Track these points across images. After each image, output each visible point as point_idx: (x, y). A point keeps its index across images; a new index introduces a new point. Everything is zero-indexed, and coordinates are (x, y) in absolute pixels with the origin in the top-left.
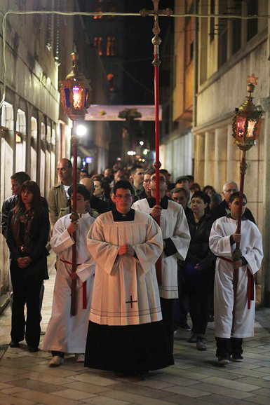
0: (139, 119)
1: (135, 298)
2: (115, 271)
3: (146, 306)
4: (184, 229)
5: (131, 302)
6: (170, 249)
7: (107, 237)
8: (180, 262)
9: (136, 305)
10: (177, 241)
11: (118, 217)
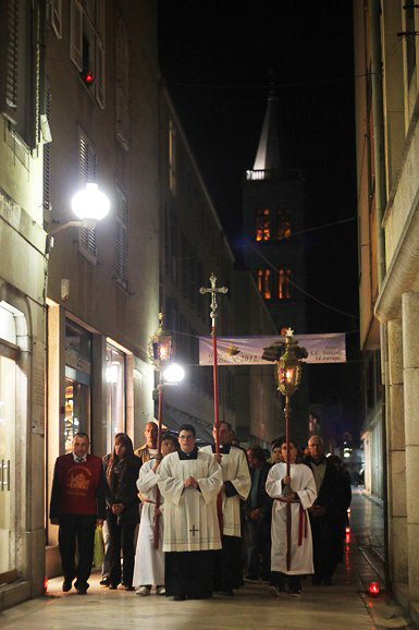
0: (304, 360)
1: (197, 527)
2: (182, 503)
3: (205, 535)
4: (245, 471)
5: (193, 530)
6: (229, 490)
7: (174, 473)
8: (242, 502)
9: (197, 533)
10: (237, 484)
11: (183, 456)
